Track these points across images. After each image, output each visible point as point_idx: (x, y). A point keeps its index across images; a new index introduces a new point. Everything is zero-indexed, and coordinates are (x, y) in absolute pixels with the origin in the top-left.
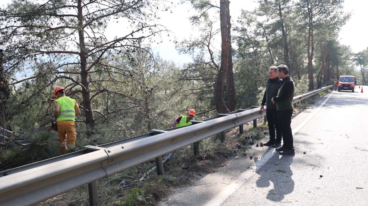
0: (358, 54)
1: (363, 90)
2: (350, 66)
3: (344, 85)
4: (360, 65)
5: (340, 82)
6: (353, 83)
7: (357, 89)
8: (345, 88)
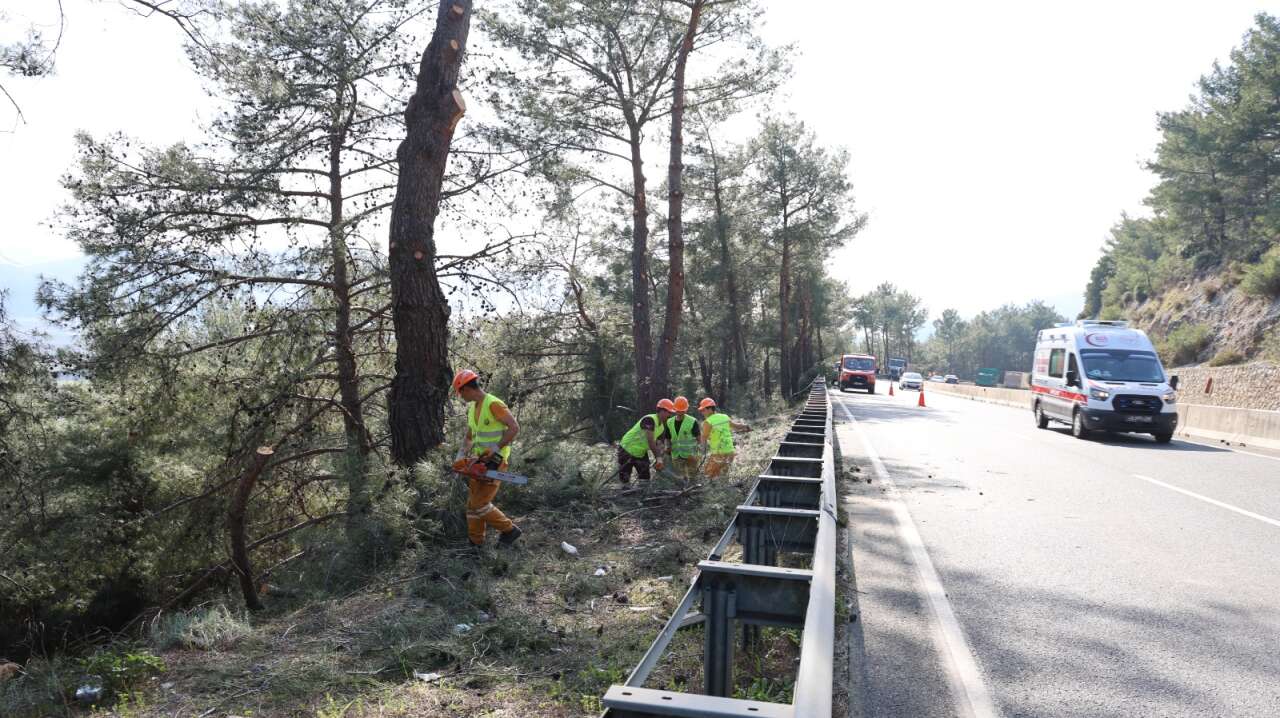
0: (861, 301)
1: (894, 390)
2: (843, 328)
3: (853, 377)
4: (863, 329)
5: (845, 370)
6: (873, 372)
7: (881, 386)
8: (856, 383)
